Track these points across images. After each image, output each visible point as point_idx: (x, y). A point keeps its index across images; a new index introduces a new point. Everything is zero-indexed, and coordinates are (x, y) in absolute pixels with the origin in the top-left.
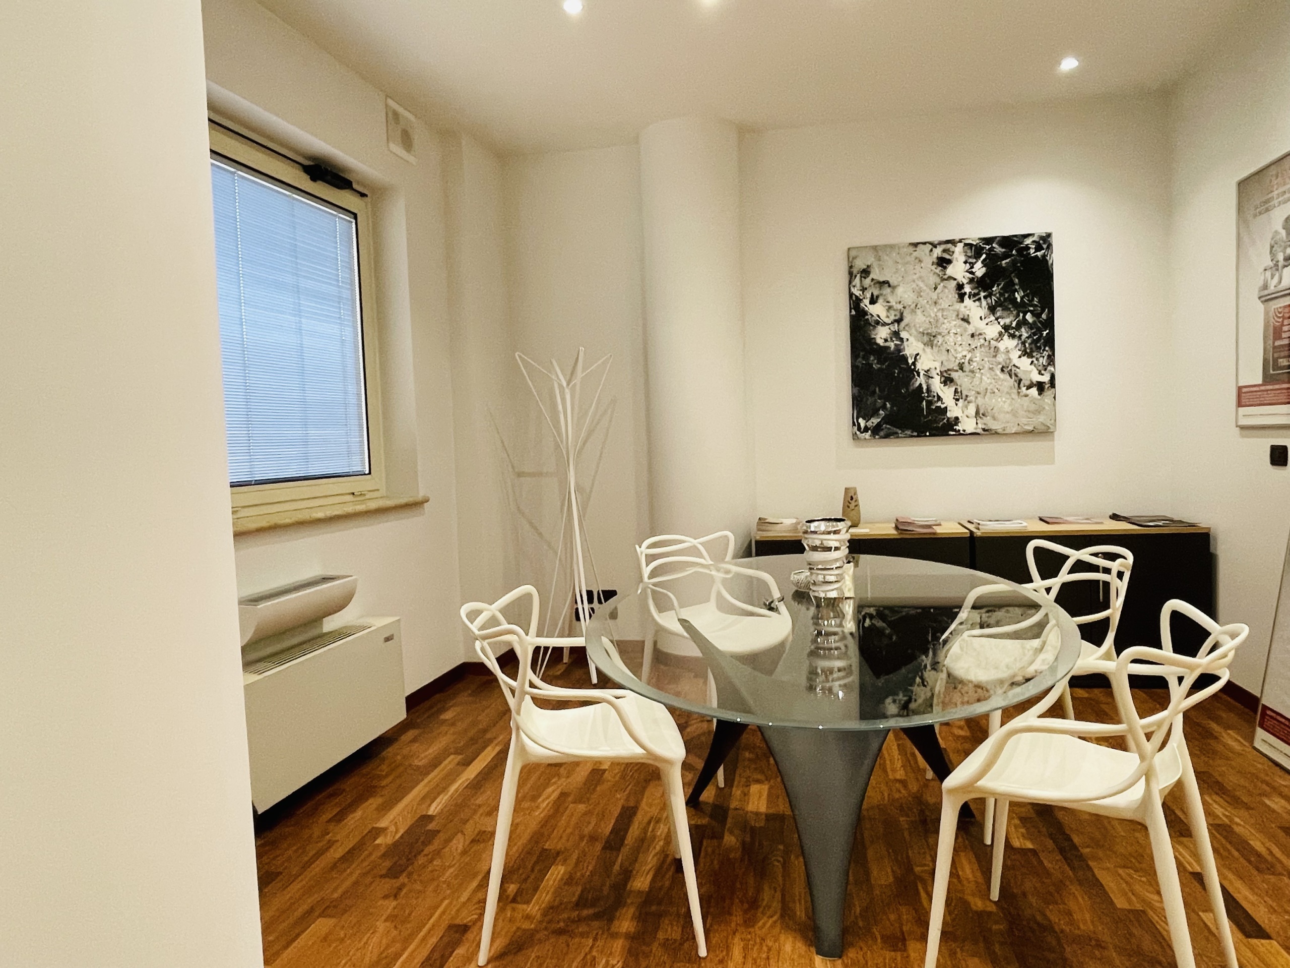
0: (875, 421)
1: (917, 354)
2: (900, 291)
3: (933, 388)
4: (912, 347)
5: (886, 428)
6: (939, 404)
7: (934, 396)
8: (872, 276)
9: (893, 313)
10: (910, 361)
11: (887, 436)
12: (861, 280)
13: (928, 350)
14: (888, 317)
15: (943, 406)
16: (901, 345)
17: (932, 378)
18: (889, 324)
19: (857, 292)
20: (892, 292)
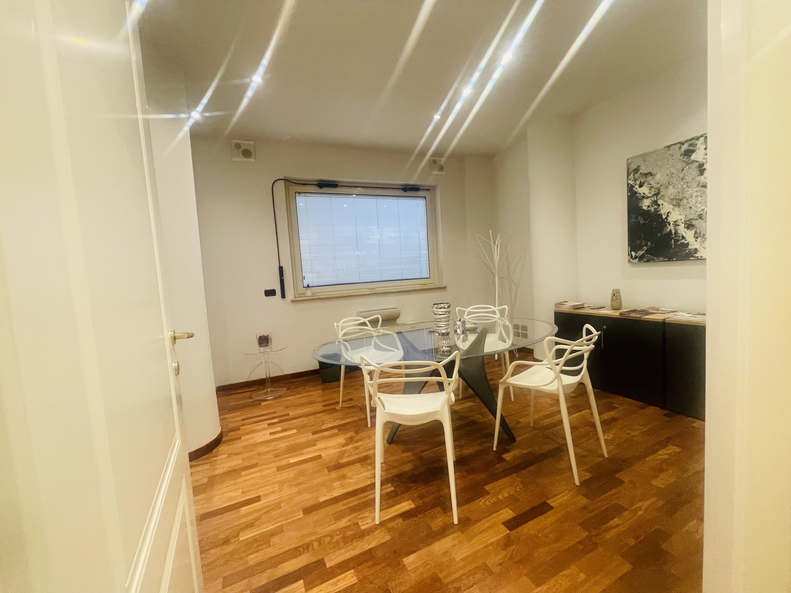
0: (640, 253)
1: (669, 212)
2: (658, 177)
3: (679, 232)
4: (665, 208)
5: (647, 256)
6: (683, 241)
7: (680, 237)
8: (640, 171)
9: (653, 190)
10: (664, 217)
11: (648, 261)
12: (634, 175)
13: (676, 209)
14: (650, 193)
15: (686, 242)
16: (658, 208)
17: (679, 225)
18: (650, 197)
19: (631, 182)
20: (653, 178)
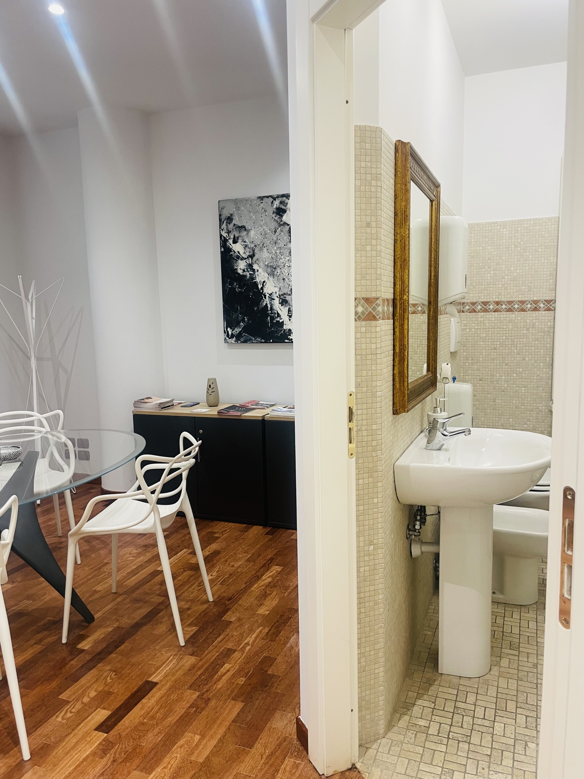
0: (237, 330)
1: (264, 282)
2: (252, 233)
3: (274, 307)
4: (261, 276)
5: (245, 335)
6: (278, 319)
7: (275, 313)
8: (234, 222)
9: (248, 250)
10: (260, 287)
11: (245, 342)
12: (227, 225)
13: (271, 279)
14: (244, 253)
15: (281, 321)
16: (253, 274)
17: (274, 299)
18: (245, 259)
19: (225, 235)
20: (247, 234)
